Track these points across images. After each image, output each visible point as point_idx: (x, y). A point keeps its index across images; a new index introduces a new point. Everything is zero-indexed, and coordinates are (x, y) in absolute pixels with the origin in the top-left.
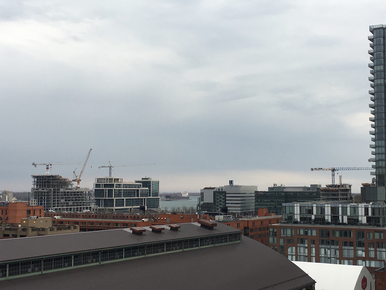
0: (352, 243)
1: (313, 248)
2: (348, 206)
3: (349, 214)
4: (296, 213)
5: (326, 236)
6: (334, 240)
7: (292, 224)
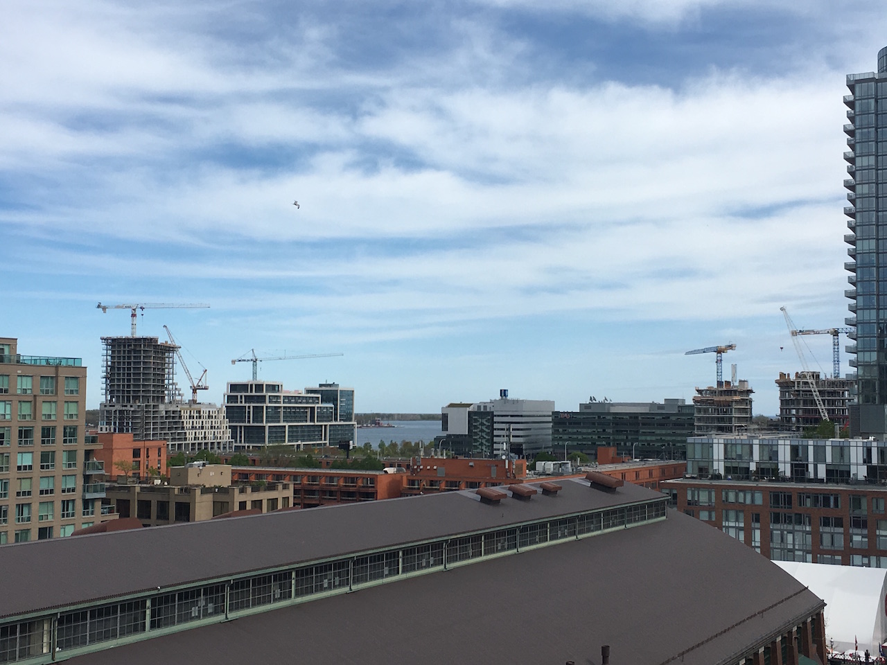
0: (841, 519)
1: (756, 531)
2: (829, 443)
3: (829, 460)
4: (715, 457)
5: (785, 504)
6: (801, 514)
7: (709, 479)
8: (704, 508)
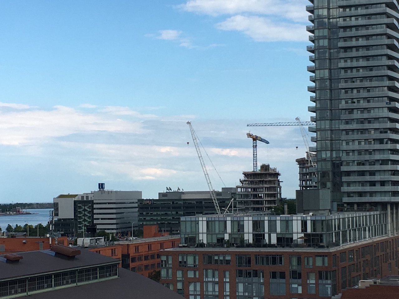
0: (284, 273)
2: (278, 218)
5: (246, 264)
6: (257, 270)
7: (196, 247)
8: (190, 269)
